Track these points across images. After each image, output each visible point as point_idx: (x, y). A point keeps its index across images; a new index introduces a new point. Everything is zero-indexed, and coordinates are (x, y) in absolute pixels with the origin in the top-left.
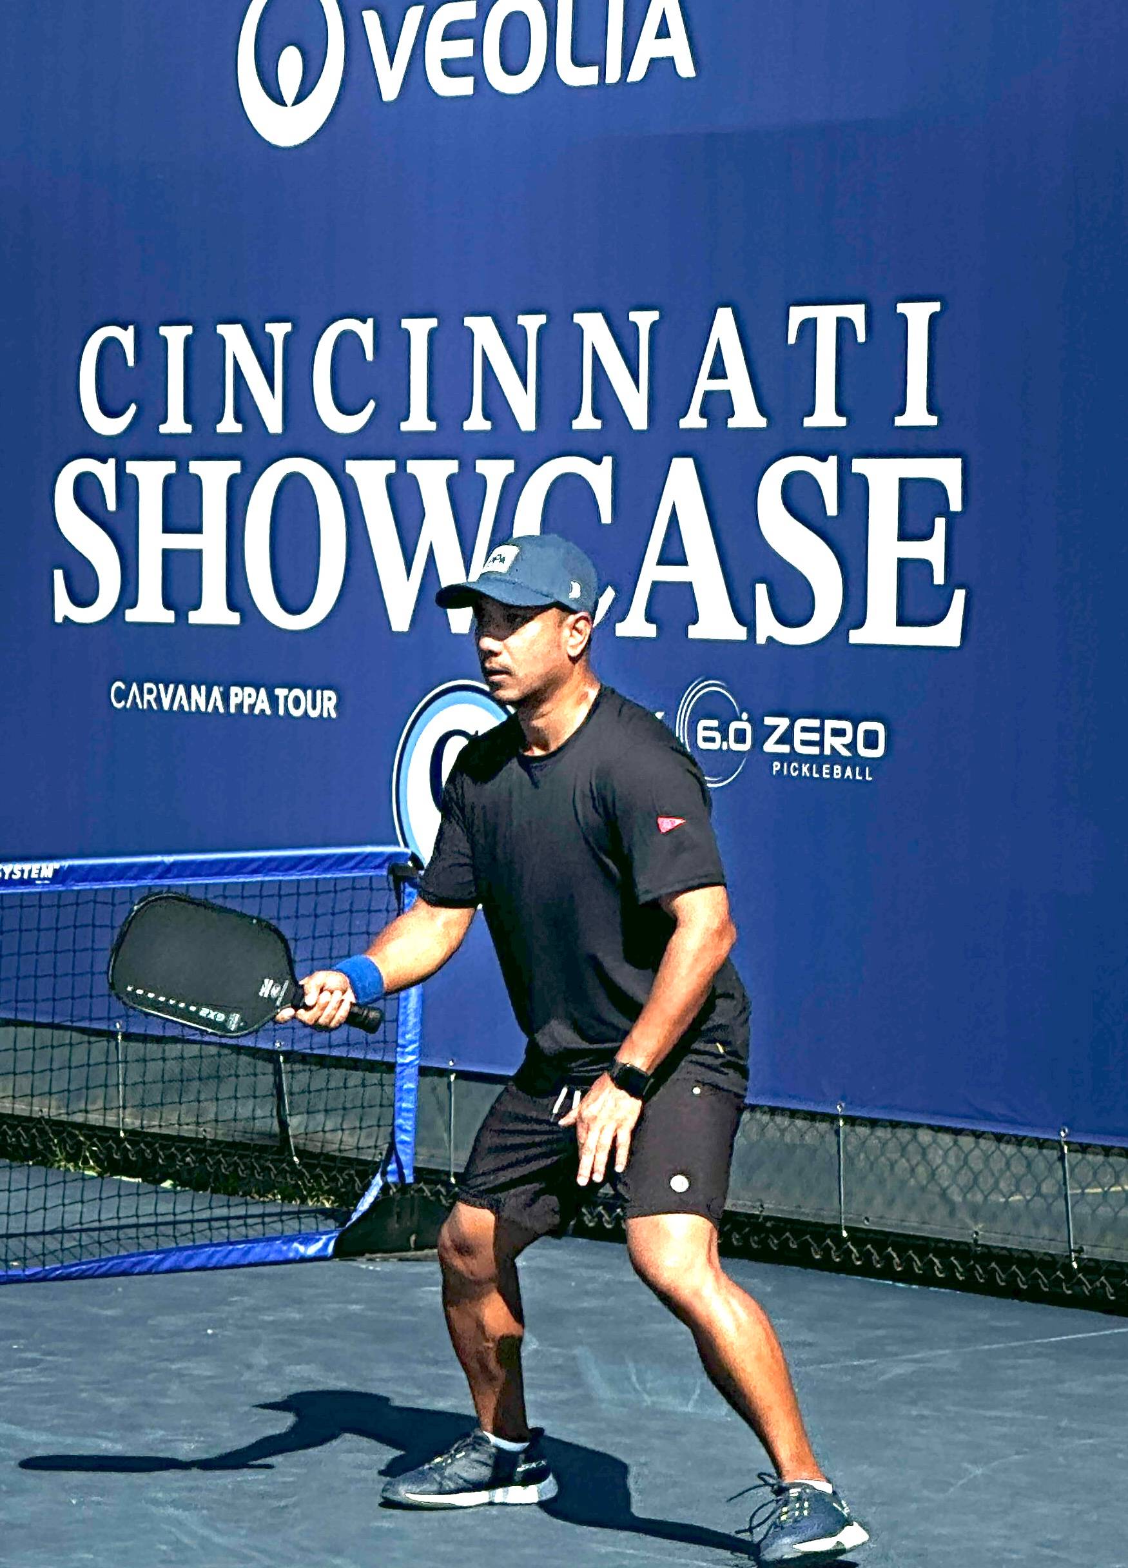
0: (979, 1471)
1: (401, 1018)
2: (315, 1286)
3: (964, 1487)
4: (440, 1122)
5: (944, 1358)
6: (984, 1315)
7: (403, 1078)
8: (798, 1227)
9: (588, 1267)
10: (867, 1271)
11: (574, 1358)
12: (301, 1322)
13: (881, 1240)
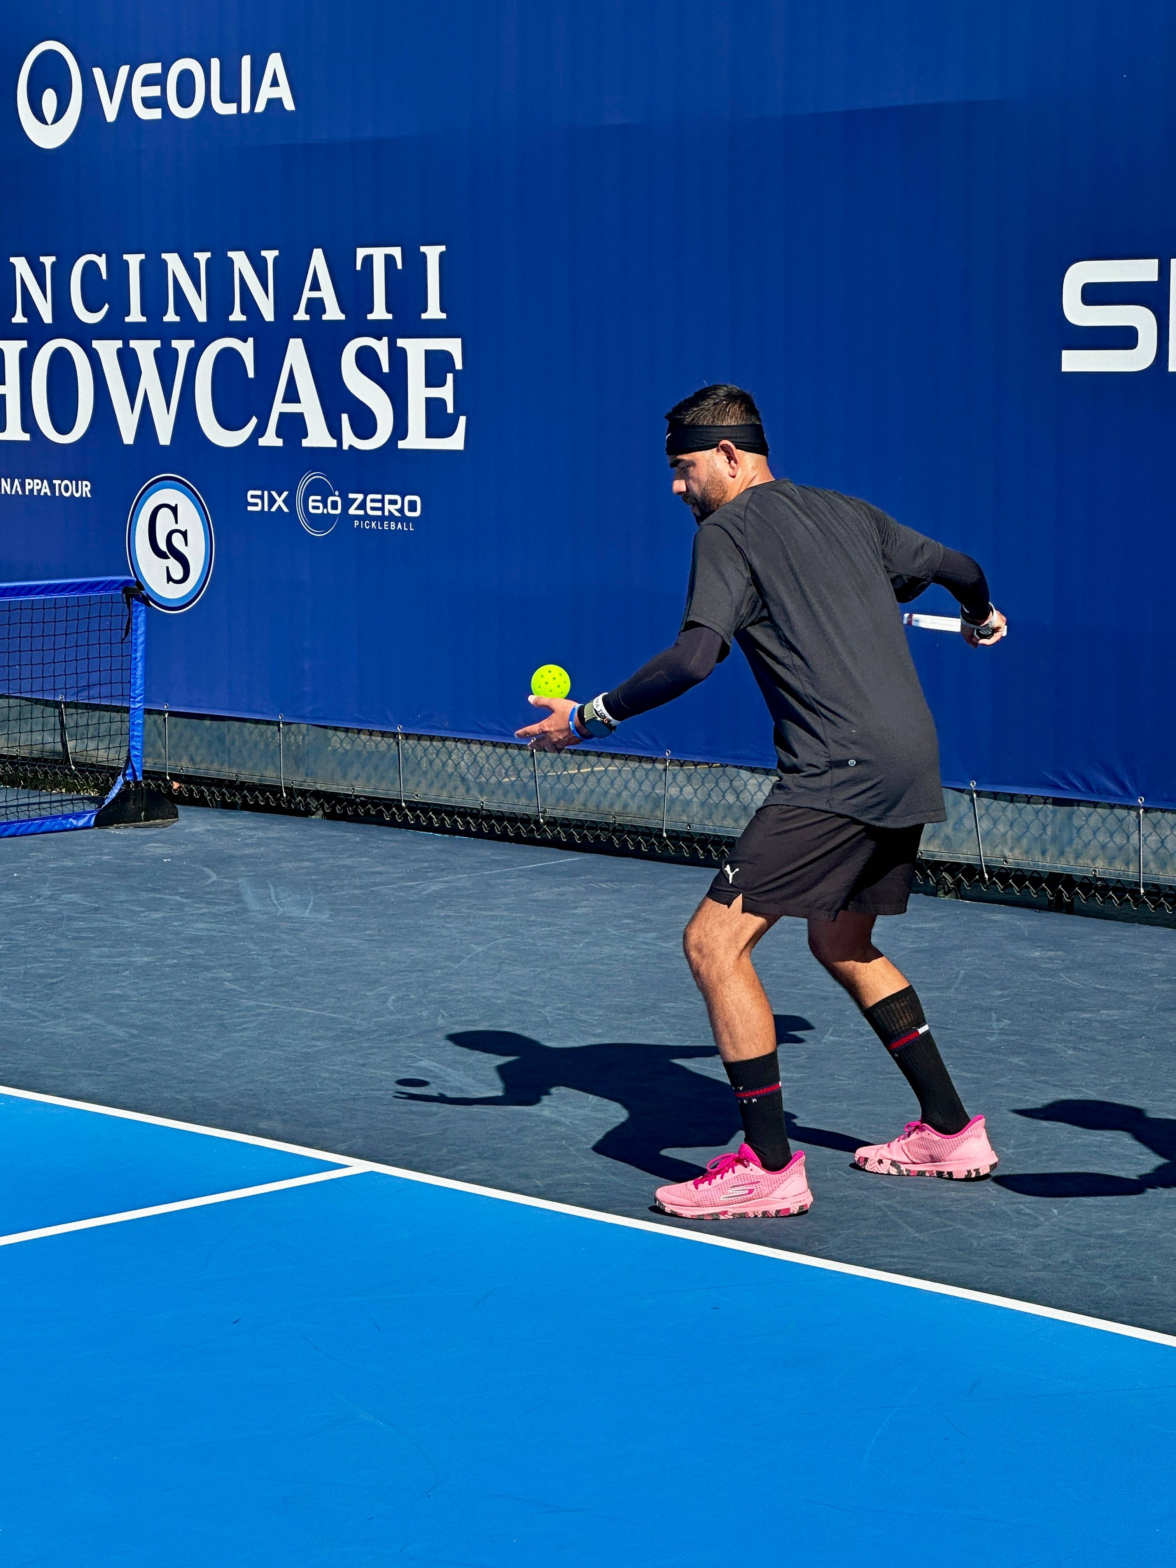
0: (480, 949)
1: (132, 680)
2: (82, 845)
3: (471, 960)
4: (160, 743)
5: (463, 880)
6: (487, 853)
7: (135, 717)
8: (375, 801)
9: (250, 829)
10: (418, 827)
11: (238, 885)
12: (71, 868)
13: (425, 808)
